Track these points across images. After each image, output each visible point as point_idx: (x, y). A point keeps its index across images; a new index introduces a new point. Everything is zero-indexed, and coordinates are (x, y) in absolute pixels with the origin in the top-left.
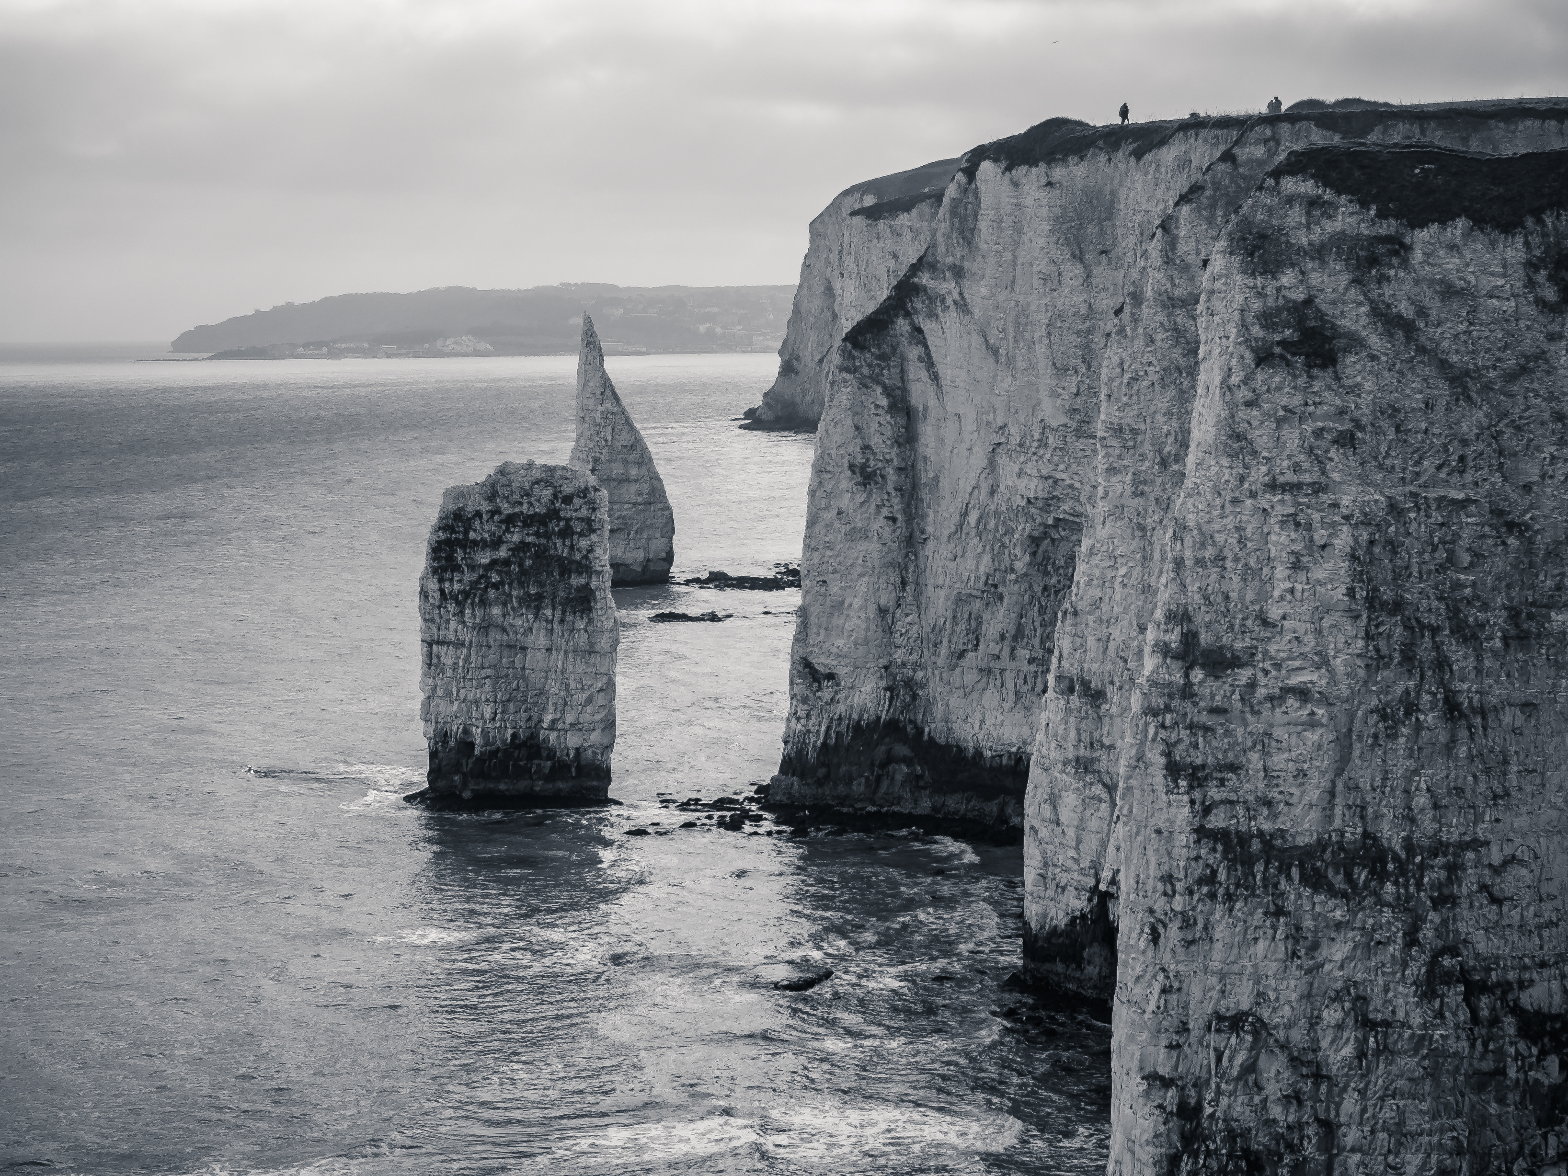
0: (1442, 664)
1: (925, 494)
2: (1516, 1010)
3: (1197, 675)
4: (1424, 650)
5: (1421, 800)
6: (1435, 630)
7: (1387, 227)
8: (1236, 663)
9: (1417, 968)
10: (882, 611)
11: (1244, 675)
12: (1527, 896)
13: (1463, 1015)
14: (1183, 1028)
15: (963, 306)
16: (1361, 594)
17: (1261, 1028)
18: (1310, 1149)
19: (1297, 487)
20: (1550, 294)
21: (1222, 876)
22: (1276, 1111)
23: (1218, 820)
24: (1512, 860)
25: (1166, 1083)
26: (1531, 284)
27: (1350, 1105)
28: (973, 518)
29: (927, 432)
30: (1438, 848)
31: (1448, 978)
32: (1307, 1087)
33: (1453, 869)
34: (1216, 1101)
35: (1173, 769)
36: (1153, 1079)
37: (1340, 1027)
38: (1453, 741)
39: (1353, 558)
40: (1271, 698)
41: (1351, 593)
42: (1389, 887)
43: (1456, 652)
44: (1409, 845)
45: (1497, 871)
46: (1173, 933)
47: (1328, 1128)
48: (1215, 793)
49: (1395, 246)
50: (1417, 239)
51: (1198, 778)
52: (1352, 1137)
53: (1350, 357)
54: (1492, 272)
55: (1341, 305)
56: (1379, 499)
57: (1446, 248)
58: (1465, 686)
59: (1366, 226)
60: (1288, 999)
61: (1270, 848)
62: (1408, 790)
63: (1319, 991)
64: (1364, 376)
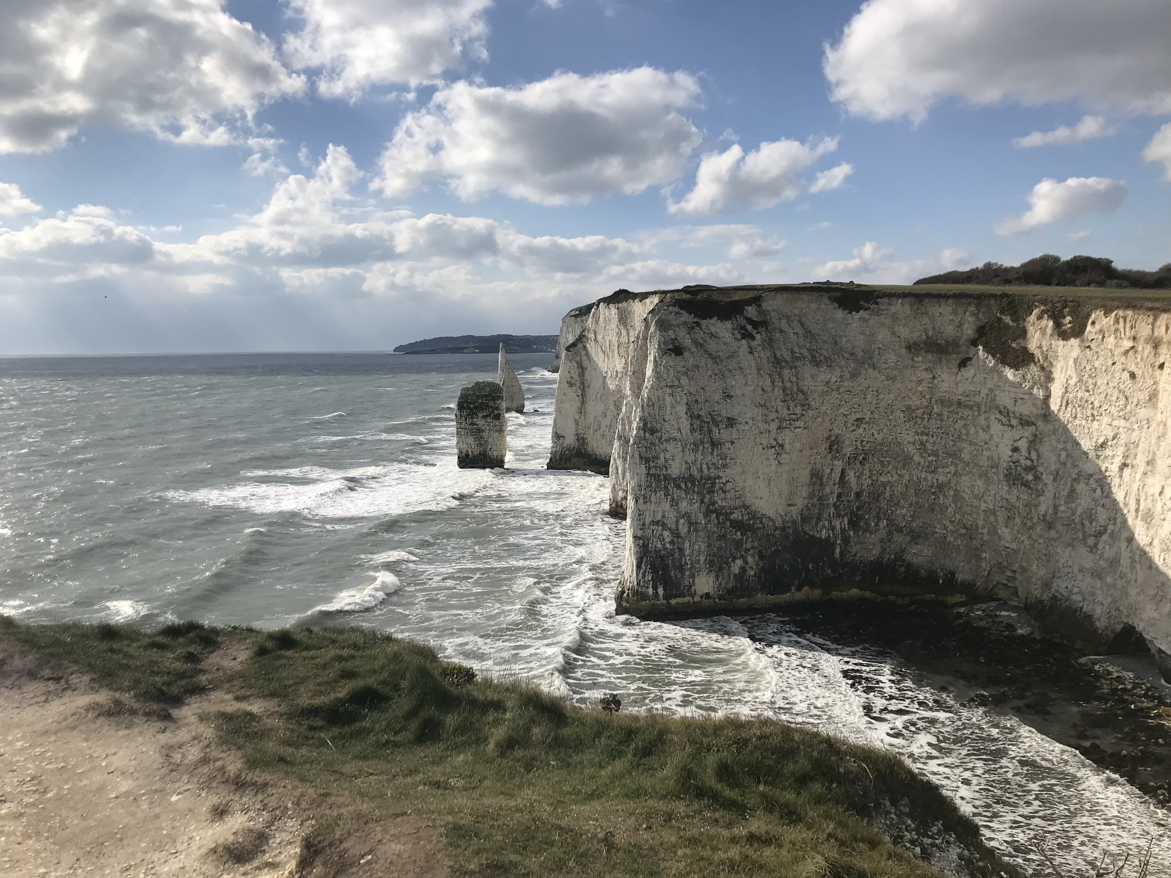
0: (710, 431)
1: (586, 389)
2: (729, 520)
3: (647, 435)
4: (705, 428)
5: (704, 466)
6: (708, 423)
7: (696, 320)
8: (657, 431)
9: (703, 509)
10: (576, 420)
11: (659, 434)
12: (733, 491)
13: (716, 521)
14: (644, 524)
15: (596, 340)
16: (689, 414)
17: (664, 526)
18: (676, 555)
19: (673, 386)
20: (739, 336)
21: (654, 485)
22: (668, 546)
23: (653, 471)
24: (728, 481)
25: (640, 538)
26: (733, 334)
27: (687, 544)
28: (599, 396)
29: (587, 373)
30: (709, 478)
31: (712, 512)
32: (676, 539)
33: (713, 484)
34: (652, 544)
35: (641, 458)
36: (635, 537)
37: (684, 524)
38: (713, 451)
39: (687, 404)
40: (666, 440)
41: (686, 413)
42: (696, 489)
43: (714, 429)
44: (701, 478)
45: (724, 484)
46: (641, 500)
47: (681, 550)
48: (652, 464)
49: (698, 324)
50: (704, 322)
51: (647, 461)
52: (687, 552)
53: (686, 354)
54: (723, 331)
55: (685, 339)
56: (694, 389)
57: (710, 325)
58: (716, 437)
59: (691, 319)
60: (671, 517)
61: (666, 478)
62: (701, 464)
63: (679, 515)
64: (689, 357)
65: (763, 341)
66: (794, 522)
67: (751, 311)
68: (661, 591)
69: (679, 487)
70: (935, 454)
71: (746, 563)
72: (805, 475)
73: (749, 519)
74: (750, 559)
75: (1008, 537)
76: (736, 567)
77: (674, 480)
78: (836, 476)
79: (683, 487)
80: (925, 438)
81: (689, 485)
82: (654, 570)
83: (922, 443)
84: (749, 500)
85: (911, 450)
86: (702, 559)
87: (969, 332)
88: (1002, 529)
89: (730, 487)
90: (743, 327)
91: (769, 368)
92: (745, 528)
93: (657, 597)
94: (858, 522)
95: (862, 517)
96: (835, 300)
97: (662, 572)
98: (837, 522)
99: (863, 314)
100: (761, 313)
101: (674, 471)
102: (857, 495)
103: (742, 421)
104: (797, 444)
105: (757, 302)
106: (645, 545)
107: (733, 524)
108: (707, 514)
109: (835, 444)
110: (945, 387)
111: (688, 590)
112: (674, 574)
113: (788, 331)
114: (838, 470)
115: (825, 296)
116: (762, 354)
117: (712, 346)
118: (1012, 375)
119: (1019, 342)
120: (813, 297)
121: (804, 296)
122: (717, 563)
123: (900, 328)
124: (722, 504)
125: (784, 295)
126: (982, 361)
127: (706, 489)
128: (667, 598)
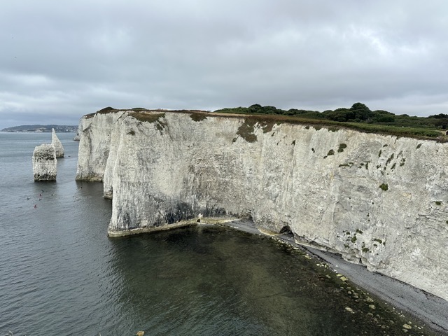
1: (92, 148)
3: (121, 166)
4: (144, 163)
10: (88, 160)
11: (126, 166)
13: (149, 198)
14: (120, 201)
15: (96, 128)
17: (128, 201)
18: (133, 212)
19: (131, 147)
20: (156, 128)
21: (124, 186)
22: (130, 209)
23: (123, 180)
25: (118, 207)
27: (137, 208)
28: (98, 150)
29: (92, 141)
30: (146, 182)
32: (133, 206)
33: (148, 184)
34: (123, 208)
35: (119, 175)
37: (136, 200)
38: (147, 172)
39: (137, 154)
40: (129, 168)
41: (137, 158)
42: (141, 186)
43: (148, 163)
44: (143, 182)
46: (119, 192)
47: (135, 210)
49: (140, 123)
50: (143, 122)
51: (121, 176)
52: (138, 211)
53: (136, 134)
54: (150, 126)
55: (136, 129)
56: (139, 149)
57: (146, 124)
58: (149, 167)
59: (138, 121)
60: (131, 198)
61: (129, 183)
62: (143, 177)
63: (134, 197)
64: (138, 136)
65: (166, 130)
66: (177, 197)
67: (161, 119)
68: (127, 227)
69: (134, 186)
70: (225, 171)
71: (160, 213)
72: (181, 180)
73: (161, 197)
74: (162, 212)
75: (249, 199)
76: (157, 215)
77: (132, 184)
78: (192, 180)
79: (136, 185)
80: (222, 166)
81: (138, 185)
82: (124, 218)
83: (221, 168)
84: (162, 190)
85: (218, 170)
86: (144, 213)
87: (236, 130)
88: (246, 196)
89: (154, 185)
90: (158, 125)
91: (168, 141)
92: (160, 200)
93: (125, 229)
94: (199, 196)
95: (201, 194)
96: (191, 117)
97: (127, 219)
98: (192, 197)
99: (201, 122)
100: (165, 120)
101: (132, 180)
102: (199, 186)
103: (158, 160)
104: (179, 169)
105: (163, 116)
106: (121, 210)
107: (155, 199)
108: (145, 196)
109: (191, 169)
110: (228, 148)
111: (138, 226)
112: (132, 220)
113: (175, 127)
114: (193, 178)
115: (187, 114)
116: (166, 136)
117: (146, 132)
118: (250, 144)
119: (252, 133)
120: (183, 115)
121: (181, 115)
122: (149, 214)
123: (213, 127)
124: (151, 192)
125: (173, 114)
126: (240, 139)
127: (145, 186)
128: (130, 229)
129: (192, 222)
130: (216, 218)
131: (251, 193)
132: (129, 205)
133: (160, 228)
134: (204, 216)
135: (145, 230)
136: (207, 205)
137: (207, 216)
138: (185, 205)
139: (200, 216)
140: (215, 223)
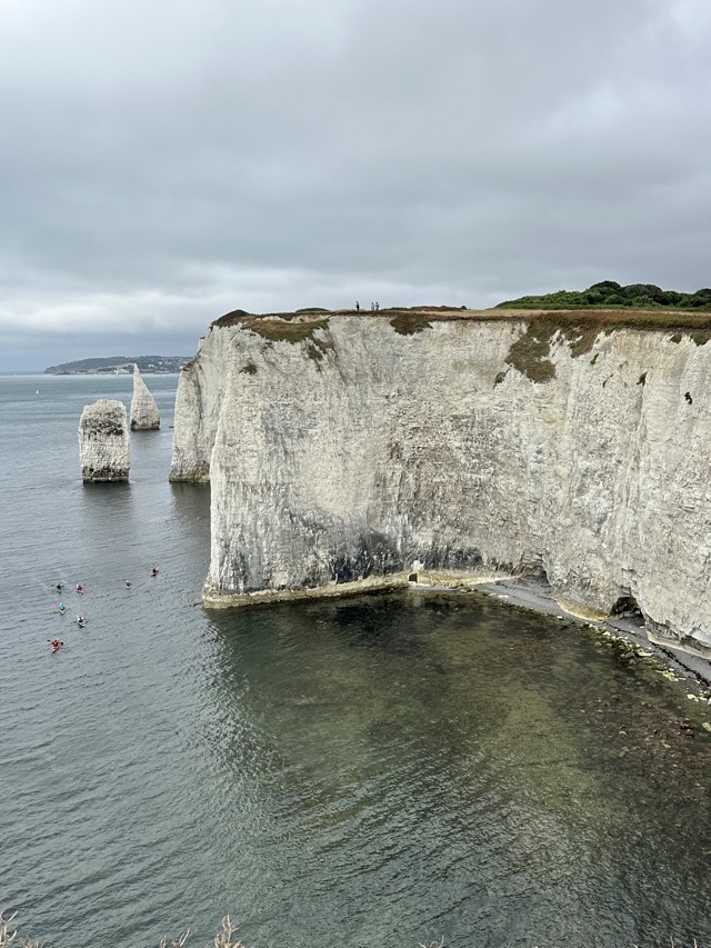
0: (283, 442)
1: (203, 406)
2: (302, 520)
4: (279, 439)
5: (279, 473)
6: (281, 434)
7: (267, 341)
8: (235, 443)
9: (278, 512)
11: (238, 446)
12: (305, 494)
13: (290, 522)
14: (225, 527)
16: (264, 426)
17: (243, 527)
18: (255, 554)
19: (248, 402)
20: (307, 356)
22: (247, 545)
23: (232, 479)
24: (301, 486)
25: (222, 540)
26: (302, 354)
27: (264, 543)
30: (283, 484)
31: (286, 513)
32: (254, 540)
33: (287, 489)
34: (233, 543)
35: (221, 467)
37: (261, 525)
38: (286, 460)
39: (262, 418)
40: (244, 451)
41: (262, 426)
42: (272, 494)
43: (287, 440)
44: (276, 484)
45: (297, 489)
47: (259, 549)
48: (231, 473)
49: (269, 344)
50: (275, 343)
51: (227, 470)
52: (265, 550)
53: (260, 372)
54: (293, 351)
55: (258, 359)
56: (267, 405)
57: (282, 346)
58: (289, 447)
59: (263, 341)
60: (249, 520)
61: (244, 485)
62: (276, 472)
63: (256, 518)
64: (263, 376)
65: (329, 359)
66: (360, 520)
67: (319, 334)
68: (241, 586)
69: (255, 492)
70: (478, 456)
71: (318, 558)
72: (370, 479)
73: (321, 519)
74: (321, 554)
75: (535, 526)
76: (309, 561)
77: (253, 487)
78: (397, 478)
79: (259, 491)
80: (469, 443)
81: (265, 490)
82: (235, 565)
83: (467, 449)
84: (321, 503)
85: (459, 455)
86: (278, 555)
87: (504, 351)
88: (530, 519)
89: (302, 491)
90: (311, 348)
91: (335, 386)
92: (316, 527)
93: (238, 591)
94: (416, 517)
95: (420, 514)
96: (392, 324)
97: (241, 568)
98: (398, 519)
99: (416, 335)
100: (329, 335)
101: (252, 479)
102: (415, 494)
103: (311, 431)
104: (362, 451)
105: (324, 325)
106: (227, 546)
107: (306, 524)
108: (282, 515)
109: (395, 451)
110: (484, 399)
111: (266, 584)
112: (253, 571)
113: (352, 351)
114: (399, 473)
115: (383, 319)
116: (329, 372)
117: (283, 365)
118: (537, 388)
119: (543, 359)
120: (373, 320)
121: (366, 320)
122: (292, 559)
123: (447, 348)
124: (295, 507)
125: (348, 319)
126: (514, 376)
127: (282, 494)
128: (248, 591)
129: (396, 579)
130: (458, 573)
131: (542, 512)
132: (246, 535)
133: (317, 591)
134: (426, 567)
135: (284, 595)
136: (436, 539)
137: (435, 567)
138: (379, 538)
139: (417, 566)
140: (454, 583)
